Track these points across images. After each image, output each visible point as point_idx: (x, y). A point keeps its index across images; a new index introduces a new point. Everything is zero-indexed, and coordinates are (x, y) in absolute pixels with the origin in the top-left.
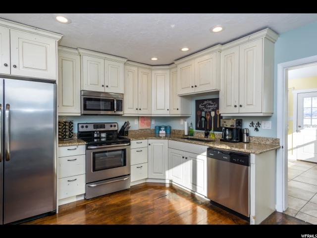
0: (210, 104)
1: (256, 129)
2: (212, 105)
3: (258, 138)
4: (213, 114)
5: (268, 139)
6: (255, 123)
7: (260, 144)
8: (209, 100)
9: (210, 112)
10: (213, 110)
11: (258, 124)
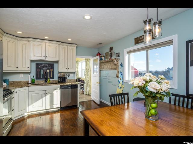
0: (46, 66)
1: (69, 77)
2: (48, 66)
3: (69, 80)
4: (48, 71)
5: (72, 80)
6: (68, 74)
7: (70, 82)
8: (46, 64)
9: (46, 70)
10: (48, 69)
11: (69, 75)
